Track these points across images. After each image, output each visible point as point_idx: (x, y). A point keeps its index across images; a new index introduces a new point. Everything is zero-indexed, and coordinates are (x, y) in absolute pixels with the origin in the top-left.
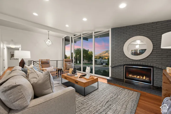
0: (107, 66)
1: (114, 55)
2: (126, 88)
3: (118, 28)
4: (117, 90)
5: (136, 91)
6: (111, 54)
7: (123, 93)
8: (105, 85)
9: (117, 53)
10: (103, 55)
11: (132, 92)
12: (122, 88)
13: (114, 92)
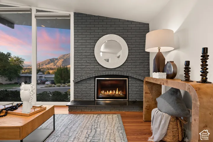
0: (53, 85)
1: (79, 61)
2: (102, 113)
3: (86, 14)
4: (90, 119)
5: (115, 114)
6: (74, 59)
7: (101, 123)
8: (67, 118)
9: (84, 57)
10: (45, 67)
11: (110, 116)
12: (96, 114)
13: (88, 125)
